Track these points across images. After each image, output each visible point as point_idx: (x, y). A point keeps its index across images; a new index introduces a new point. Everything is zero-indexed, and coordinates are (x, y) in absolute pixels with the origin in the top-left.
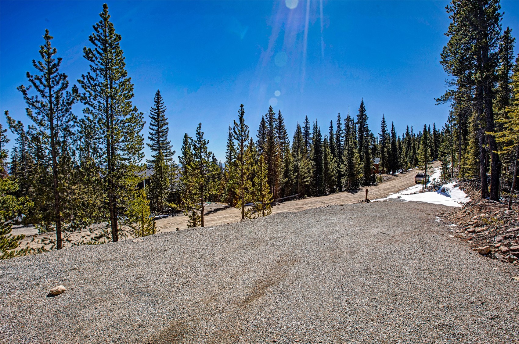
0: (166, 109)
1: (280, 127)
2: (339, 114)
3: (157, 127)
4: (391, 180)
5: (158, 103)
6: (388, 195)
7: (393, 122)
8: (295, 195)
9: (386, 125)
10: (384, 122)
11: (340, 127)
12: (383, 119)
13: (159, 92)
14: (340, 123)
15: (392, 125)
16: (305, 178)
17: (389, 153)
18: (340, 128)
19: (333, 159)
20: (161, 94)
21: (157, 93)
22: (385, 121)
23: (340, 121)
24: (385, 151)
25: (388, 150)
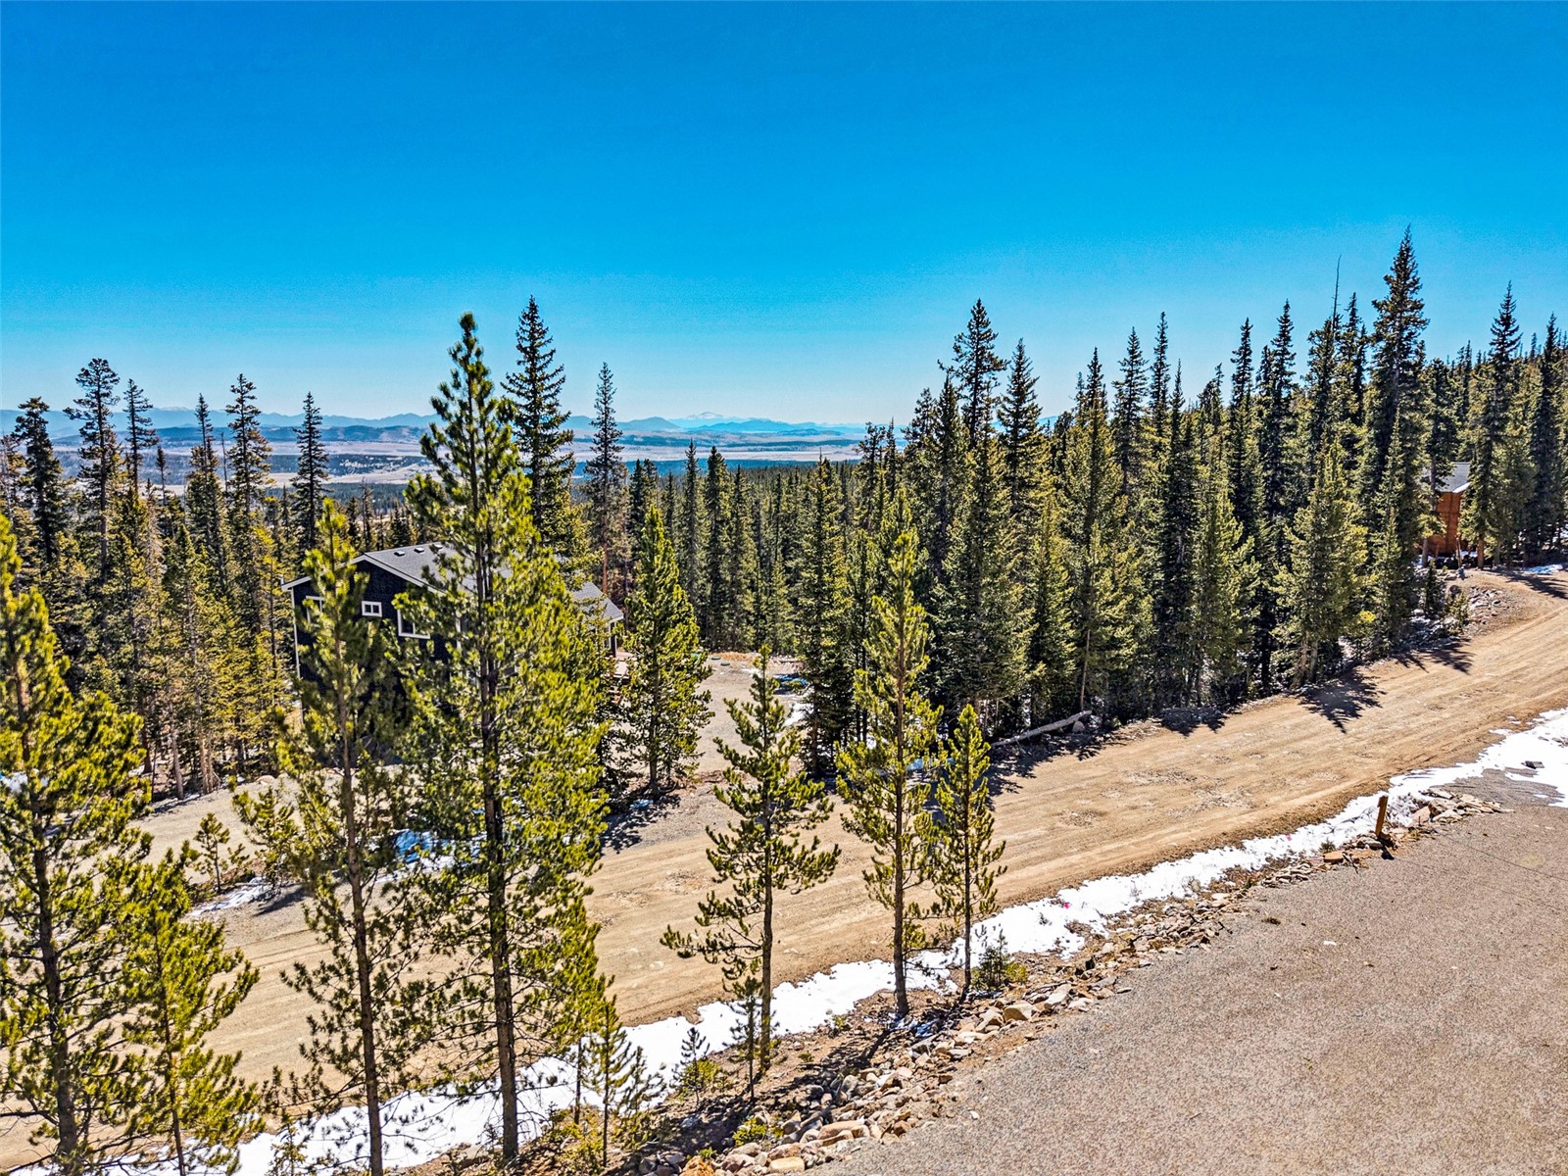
0: (563, 380)
1: (1017, 415)
2: (1287, 307)
3: (531, 456)
4: (1510, 622)
5: (531, 354)
6: (1487, 740)
7: (1553, 319)
8: (1070, 721)
9: (1513, 338)
10: (1506, 321)
11: (1288, 369)
12: (1507, 305)
13: (533, 308)
14: (1285, 352)
15: (1551, 329)
16: (1115, 643)
17: (1517, 472)
18: (1284, 374)
19: (1243, 540)
20: (542, 316)
21: (526, 316)
22: (1514, 315)
23: (1288, 339)
24: (1497, 461)
25: (1515, 457)
